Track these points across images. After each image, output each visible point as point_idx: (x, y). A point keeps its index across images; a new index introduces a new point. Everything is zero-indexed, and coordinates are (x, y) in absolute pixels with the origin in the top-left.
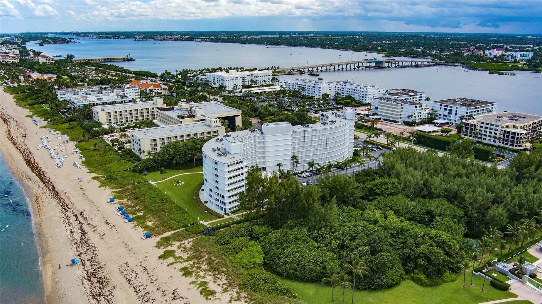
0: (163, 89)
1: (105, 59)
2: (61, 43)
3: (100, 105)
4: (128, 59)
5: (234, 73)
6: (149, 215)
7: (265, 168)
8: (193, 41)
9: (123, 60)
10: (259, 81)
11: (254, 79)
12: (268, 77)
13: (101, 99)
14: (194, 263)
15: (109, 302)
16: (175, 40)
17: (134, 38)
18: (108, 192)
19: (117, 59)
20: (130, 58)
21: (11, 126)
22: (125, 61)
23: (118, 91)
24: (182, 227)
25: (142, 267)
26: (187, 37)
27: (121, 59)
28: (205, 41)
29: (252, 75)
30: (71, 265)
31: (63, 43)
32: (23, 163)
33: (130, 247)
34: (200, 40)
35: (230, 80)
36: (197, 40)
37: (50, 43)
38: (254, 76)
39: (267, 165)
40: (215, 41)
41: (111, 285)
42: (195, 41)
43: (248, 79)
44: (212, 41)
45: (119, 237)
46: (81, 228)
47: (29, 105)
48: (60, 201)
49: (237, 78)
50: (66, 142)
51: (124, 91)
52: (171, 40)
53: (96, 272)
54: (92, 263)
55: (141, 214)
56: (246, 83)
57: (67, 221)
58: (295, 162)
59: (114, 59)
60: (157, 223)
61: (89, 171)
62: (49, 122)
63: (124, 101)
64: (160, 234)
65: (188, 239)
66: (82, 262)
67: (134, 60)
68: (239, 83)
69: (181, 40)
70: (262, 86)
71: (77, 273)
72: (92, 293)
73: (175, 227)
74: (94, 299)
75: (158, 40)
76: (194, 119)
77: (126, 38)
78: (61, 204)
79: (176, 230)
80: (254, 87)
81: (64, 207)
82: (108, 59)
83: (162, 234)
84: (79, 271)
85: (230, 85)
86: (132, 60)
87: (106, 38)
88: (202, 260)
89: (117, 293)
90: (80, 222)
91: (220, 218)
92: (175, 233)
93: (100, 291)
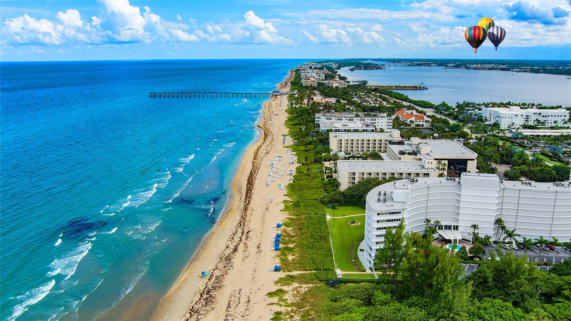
0: (426, 121)
1: (397, 87)
2: (370, 69)
3: (342, 131)
4: (420, 87)
5: (516, 110)
6: (298, 249)
7: (457, 226)
8: (510, 70)
9: (415, 88)
10: (549, 122)
11: (542, 119)
12: (563, 118)
13: (346, 125)
14: (292, 310)
15: (198, 319)
16: (489, 69)
17: (446, 66)
18: (283, 217)
19: (409, 87)
20: (422, 87)
21: (266, 142)
22: (416, 89)
23: (369, 119)
24: (315, 270)
25: (249, 298)
26: (504, 66)
27: (414, 87)
28: (524, 71)
29: (539, 114)
30: (202, 277)
31: (372, 69)
32: (246, 178)
33: (256, 275)
34: (519, 70)
35: (507, 118)
36: (514, 70)
37: (360, 69)
38: (542, 115)
39: (460, 224)
40: (537, 72)
41: (212, 306)
42: (512, 71)
43: (534, 118)
44: (533, 71)
45: (256, 263)
46: (237, 246)
47: (292, 125)
48: (243, 217)
49: (517, 115)
50: (292, 163)
51: (375, 120)
52: (484, 69)
53: (212, 290)
54: (217, 280)
55: (291, 246)
56: (531, 123)
57: (233, 236)
58: (501, 227)
59: (406, 87)
60: (298, 258)
61: (286, 193)
62: (295, 142)
63: (366, 130)
64: (289, 271)
65: (309, 283)
66: (211, 276)
67: (427, 89)
68: (519, 122)
69: (496, 69)
70: (552, 128)
71: (199, 285)
72: (193, 308)
73: (308, 268)
74: (190, 313)
75: (471, 68)
76: (415, 157)
77: (437, 66)
78: (242, 219)
79: (307, 270)
80: (539, 129)
81: (241, 224)
82: (400, 86)
83: (291, 271)
84: (201, 285)
85: (506, 124)
86: (425, 88)
87: (418, 65)
88: (301, 310)
89: (212, 315)
90: (241, 240)
91: (360, 271)
92: (305, 273)
93: (200, 308)
